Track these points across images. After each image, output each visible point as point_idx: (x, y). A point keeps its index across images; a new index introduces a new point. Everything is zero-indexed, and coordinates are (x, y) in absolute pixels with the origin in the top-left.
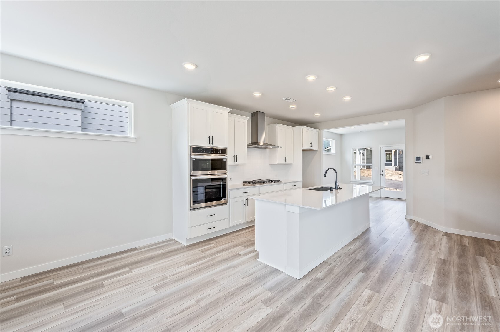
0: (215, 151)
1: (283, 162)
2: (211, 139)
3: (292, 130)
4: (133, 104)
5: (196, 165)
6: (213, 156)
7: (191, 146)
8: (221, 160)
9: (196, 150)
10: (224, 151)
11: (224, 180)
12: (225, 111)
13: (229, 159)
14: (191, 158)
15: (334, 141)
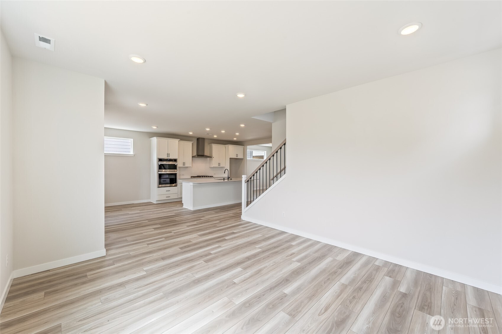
0: (170, 160)
1: (217, 166)
2: (168, 155)
3: (224, 147)
4: (133, 139)
5: (161, 167)
6: (171, 163)
7: (158, 158)
8: (174, 165)
9: (160, 160)
10: (175, 160)
11: (175, 175)
12: (176, 141)
13: (179, 164)
14: (158, 164)
15: (266, 151)
